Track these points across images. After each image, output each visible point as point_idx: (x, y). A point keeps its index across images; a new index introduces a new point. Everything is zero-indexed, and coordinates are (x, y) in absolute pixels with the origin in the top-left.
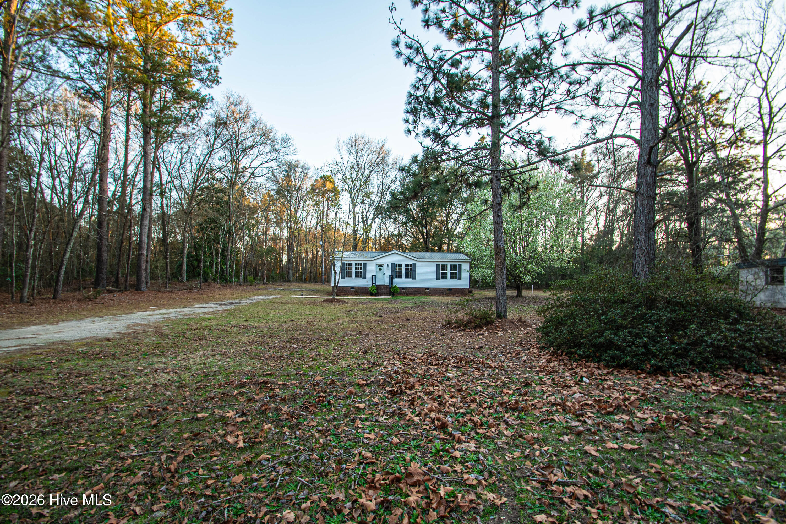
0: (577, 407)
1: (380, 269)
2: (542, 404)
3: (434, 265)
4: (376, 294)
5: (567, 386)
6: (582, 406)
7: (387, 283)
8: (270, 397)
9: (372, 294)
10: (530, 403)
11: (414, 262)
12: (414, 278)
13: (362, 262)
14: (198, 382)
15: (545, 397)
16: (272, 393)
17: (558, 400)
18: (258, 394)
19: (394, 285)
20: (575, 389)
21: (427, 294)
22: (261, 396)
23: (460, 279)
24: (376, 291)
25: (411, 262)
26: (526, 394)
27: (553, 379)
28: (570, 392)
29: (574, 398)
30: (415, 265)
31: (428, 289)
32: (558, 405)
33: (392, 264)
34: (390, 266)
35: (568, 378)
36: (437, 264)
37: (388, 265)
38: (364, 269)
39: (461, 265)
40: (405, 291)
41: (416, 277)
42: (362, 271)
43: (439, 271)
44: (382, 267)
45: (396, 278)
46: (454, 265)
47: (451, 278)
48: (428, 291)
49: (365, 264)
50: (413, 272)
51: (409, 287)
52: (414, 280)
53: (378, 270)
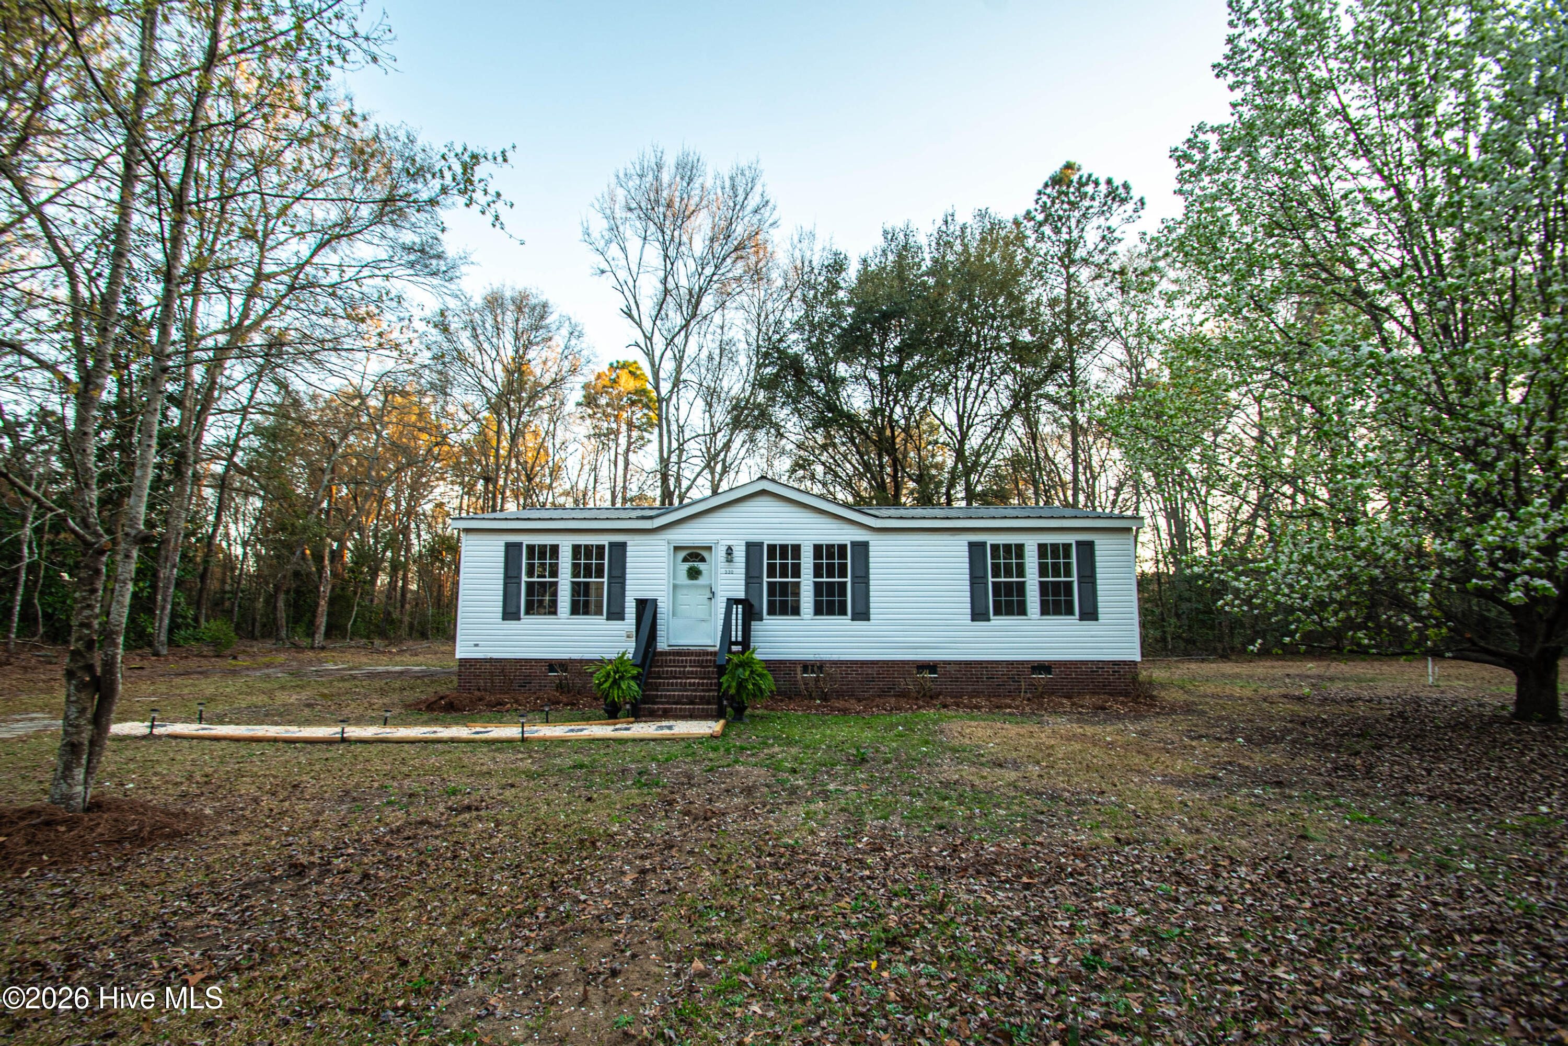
1: (694, 574)
3: (958, 548)
9: (614, 709)
11: (860, 536)
12: (862, 614)
13: (604, 540)
19: (754, 649)
21: (928, 697)
23: (1090, 613)
25: (844, 535)
30: (862, 548)
31: (932, 667)
33: (753, 548)
34: (740, 555)
36: (971, 545)
37: (729, 551)
38: (615, 573)
39: (1091, 544)
40: (817, 680)
41: (868, 608)
42: (605, 580)
43: (986, 577)
44: (703, 560)
45: (769, 613)
46: (1055, 547)
47: (1045, 611)
48: (933, 680)
49: (619, 549)
50: (853, 583)
51: (835, 657)
52: (860, 625)
53: (683, 578)
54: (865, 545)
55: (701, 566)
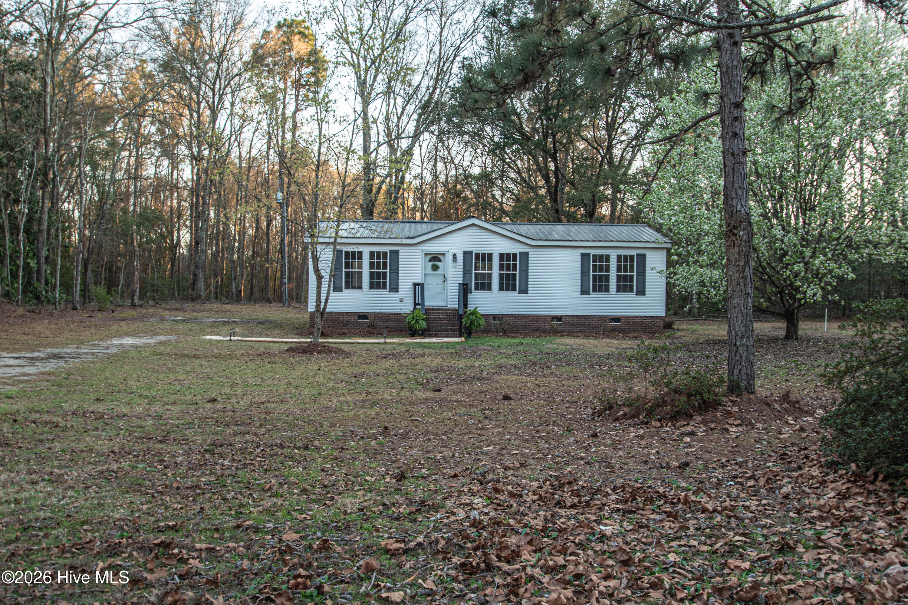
0: (889, 594)
1: (435, 268)
2: (813, 589)
3: (576, 255)
4: (424, 333)
5: (875, 551)
6: (900, 591)
7: (453, 303)
8: (181, 576)
9: (413, 333)
10: (785, 588)
11: (524, 249)
12: (524, 291)
13: (387, 249)
14: (10, 542)
15: (822, 575)
16: (183, 568)
17: (850, 579)
18: (151, 571)
19: (471, 307)
20: (891, 555)
21: (556, 332)
22: (161, 574)
23: (641, 292)
24: (424, 324)
25: (516, 249)
26: (779, 568)
27: (846, 536)
28: (881, 563)
29: (887, 575)
30: (525, 256)
31: (559, 318)
32: (848, 590)
33: (467, 255)
34: (460, 258)
35: (882, 533)
36: (582, 255)
37: (454, 256)
38: (393, 267)
39: (644, 256)
40: (501, 324)
41: (527, 287)
42: (388, 271)
43: (589, 272)
44: (440, 260)
45: (475, 289)
46: (626, 257)
47: (619, 289)
48: (560, 325)
49: (395, 254)
50: (520, 274)
51: (510, 313)
52: (523, 296)
53: (429, 270)
54: (527, 254)
55: (439, 263)
